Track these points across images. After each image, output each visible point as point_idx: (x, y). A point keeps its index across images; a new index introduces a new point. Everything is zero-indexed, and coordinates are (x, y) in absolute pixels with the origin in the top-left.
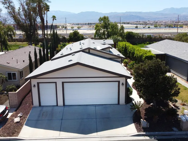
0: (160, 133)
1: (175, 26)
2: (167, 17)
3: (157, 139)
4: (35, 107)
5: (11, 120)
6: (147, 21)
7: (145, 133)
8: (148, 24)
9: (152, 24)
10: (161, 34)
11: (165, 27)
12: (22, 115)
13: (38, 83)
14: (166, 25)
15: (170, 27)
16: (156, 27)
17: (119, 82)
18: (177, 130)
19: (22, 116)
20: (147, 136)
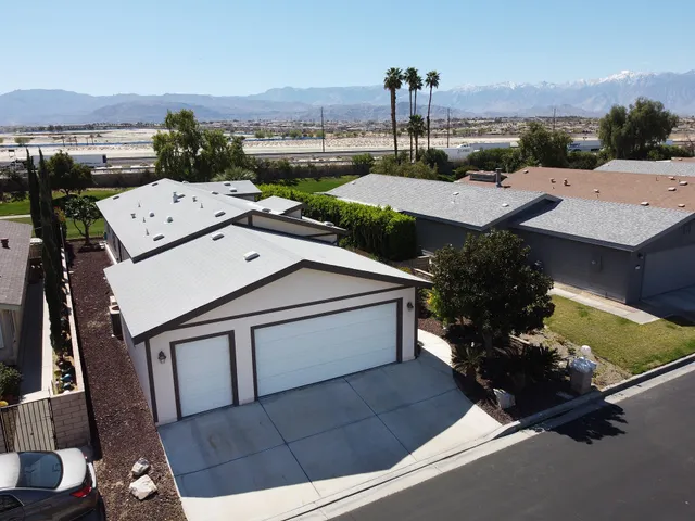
0: (547, 412)
1: (305, 135)
2: (277, 112)
3: (552, 430)
4: (167, 426)
5: (113, 495)
6: (229, 121)
7: (517, 423)
8: (236, 129)
9: (247, 130)
10: (288, 157)
11: (283, 136)
12: (147, 466)
13: (173, 345)
14: (283, 131)
15: (295, 136)
16: (260, 136)
17: (399, 302)
18: (571, 397)
19: (148, 469)
20: (525, 428)
